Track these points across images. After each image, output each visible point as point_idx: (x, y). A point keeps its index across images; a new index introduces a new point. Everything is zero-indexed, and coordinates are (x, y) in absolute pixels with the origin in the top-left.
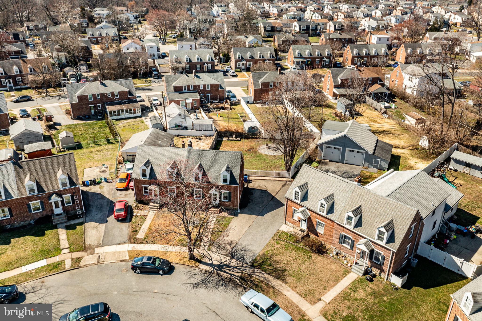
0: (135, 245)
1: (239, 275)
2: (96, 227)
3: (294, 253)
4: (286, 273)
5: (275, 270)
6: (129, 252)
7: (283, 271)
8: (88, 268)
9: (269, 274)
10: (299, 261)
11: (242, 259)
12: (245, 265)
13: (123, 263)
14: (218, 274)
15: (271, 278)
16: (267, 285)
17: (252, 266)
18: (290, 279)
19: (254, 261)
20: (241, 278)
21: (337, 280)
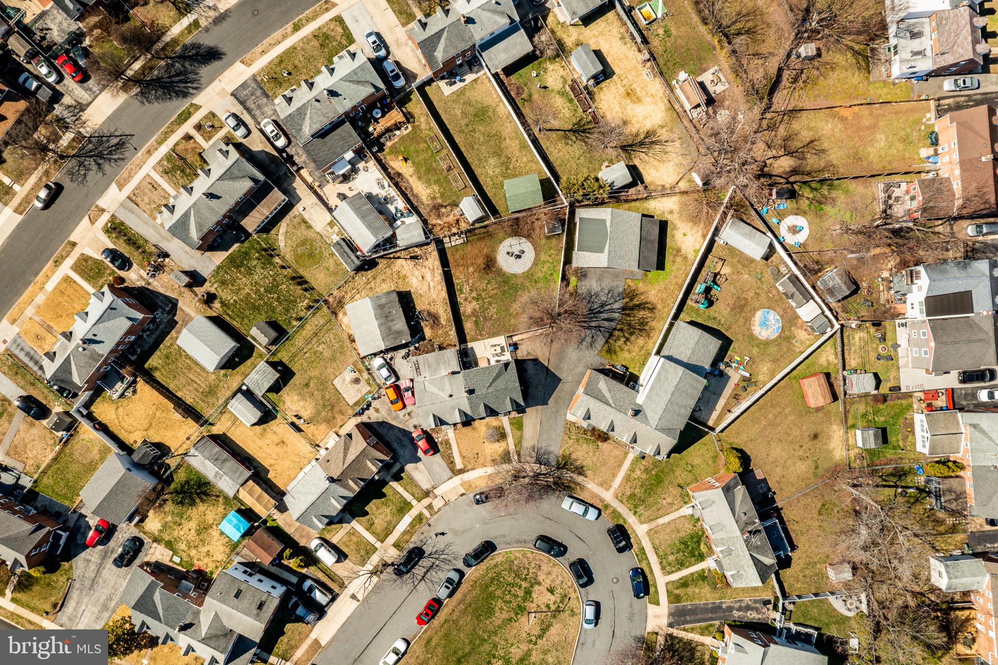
0: (461, 476)
1: (552, 480)
2: (417, 468)
3: (585, 446)
4: (585, 469)
5: (577, 468)
6: (462, 485)
7: (582, 468)
8: (443, 509)
9: (572, 472)
10: (591, 454)
11: (547, 464)
12: (553, 469)
13: (464, 497)
14: (537, 484)
15: (575, 476)
16: (574, 482)
17: (558, 468)
18: (589, 473)
19: (558, 464)
20: (555, 483)
21: (620, 466)
